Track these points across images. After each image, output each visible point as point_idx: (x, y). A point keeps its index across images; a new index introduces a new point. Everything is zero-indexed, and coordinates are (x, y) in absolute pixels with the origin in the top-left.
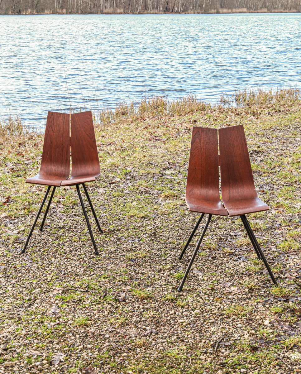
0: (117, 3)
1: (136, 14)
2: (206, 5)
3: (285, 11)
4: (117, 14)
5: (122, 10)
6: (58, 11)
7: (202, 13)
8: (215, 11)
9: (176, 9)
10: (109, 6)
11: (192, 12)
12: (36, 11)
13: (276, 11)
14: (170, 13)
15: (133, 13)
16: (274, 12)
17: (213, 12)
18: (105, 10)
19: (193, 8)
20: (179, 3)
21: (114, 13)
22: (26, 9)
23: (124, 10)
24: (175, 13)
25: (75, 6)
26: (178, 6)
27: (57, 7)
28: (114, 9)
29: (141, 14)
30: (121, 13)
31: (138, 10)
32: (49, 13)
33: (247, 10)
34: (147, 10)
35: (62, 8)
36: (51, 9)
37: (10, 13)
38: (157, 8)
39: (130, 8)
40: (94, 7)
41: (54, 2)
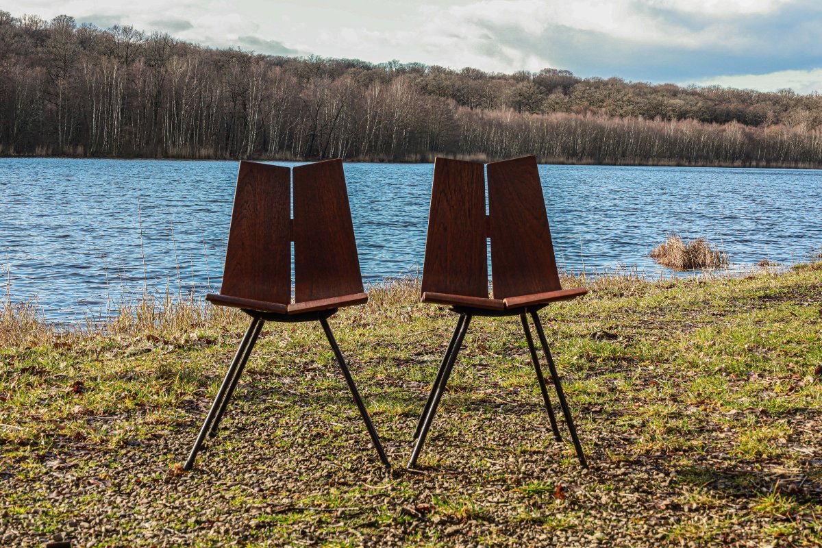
0: (199, 136)
1: (242, 159)
2: (399, 145)
3: (570, 161)
4: (200, 158)
5: (211, 152)
6: (66, 149)
7: (390, 162)
8: (419, 157)
9: (332, 150)
10: (181, 142)
11: (367, 158)
12: (15, 149)
13: (551, 160)
14: (319, 160)
15: (235, 157)
16: (546, 163)
17: (414, 159)
18: (171, 151)
19: (370, 150)
20: (338, 138)
21: (192, 158)
23: (216, 151)
25: (106, 139)
26: (337, 143)
27: (62, 142)
28: (193, 148)
29: (254, 159)
30: (209, 158)
31: (246, 151)
32: (44, 153)
33: (487, 156)
34: (267, 151)
35: (75, 143)
36: (48, 147)
38: (289, 147)
39: (229, 146)
40: (147, 143)
41: (57, 129)
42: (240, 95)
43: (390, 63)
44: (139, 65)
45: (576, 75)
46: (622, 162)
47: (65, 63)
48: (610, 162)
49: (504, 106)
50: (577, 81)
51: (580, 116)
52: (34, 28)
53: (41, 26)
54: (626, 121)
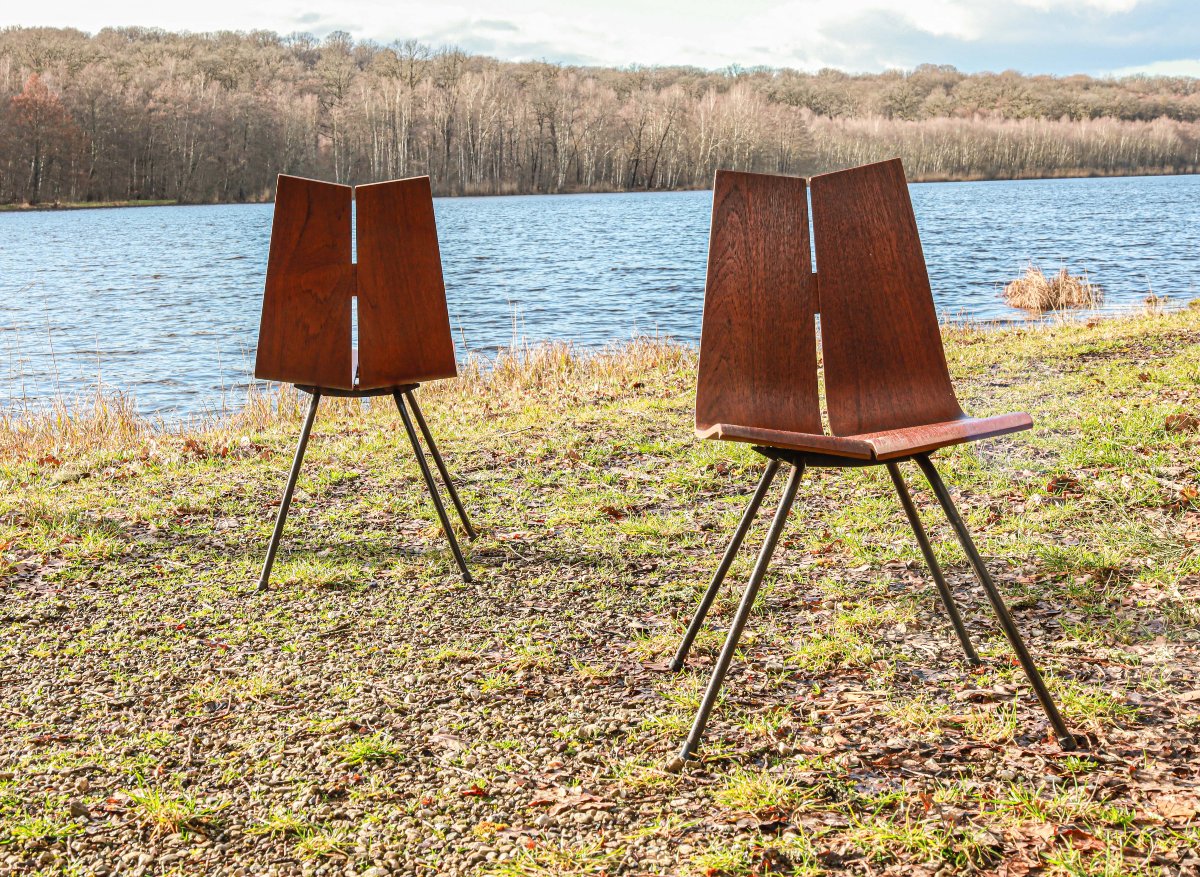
0: (500, 168)
1: (552, 193)
3: (954, 177)
4: (502, 194)
5: (515, 186)
9: (660, 177)
10: (478, 177)
11: (703, 185)
14: (644, 190)
15: (543, 190)
18: (468, 187)
20: (666, 162)
21: (493, 193)
22: (261, 190)
23: (520, 185)
24: (659, 190)
26: (666, 170)
28: (493, 182)
29: (566, 193)
30: (512, 193)
31: (556, 184)
34: (581, 182)
37: (216, 199)
38: (608, 177)
39: (536, 178)
41: (333, 167)
42: (548, 115)
43: (729, 68)
44: (426, 86)
45: (961, 70)
46: (1021, 175)
47: (340, 88)
48: (1005, 176)
49: (870, 113)
50: (962, 78)
51: (966, 121)
52: (305, 49)
53: (314, 47)
54: (1024, 124)
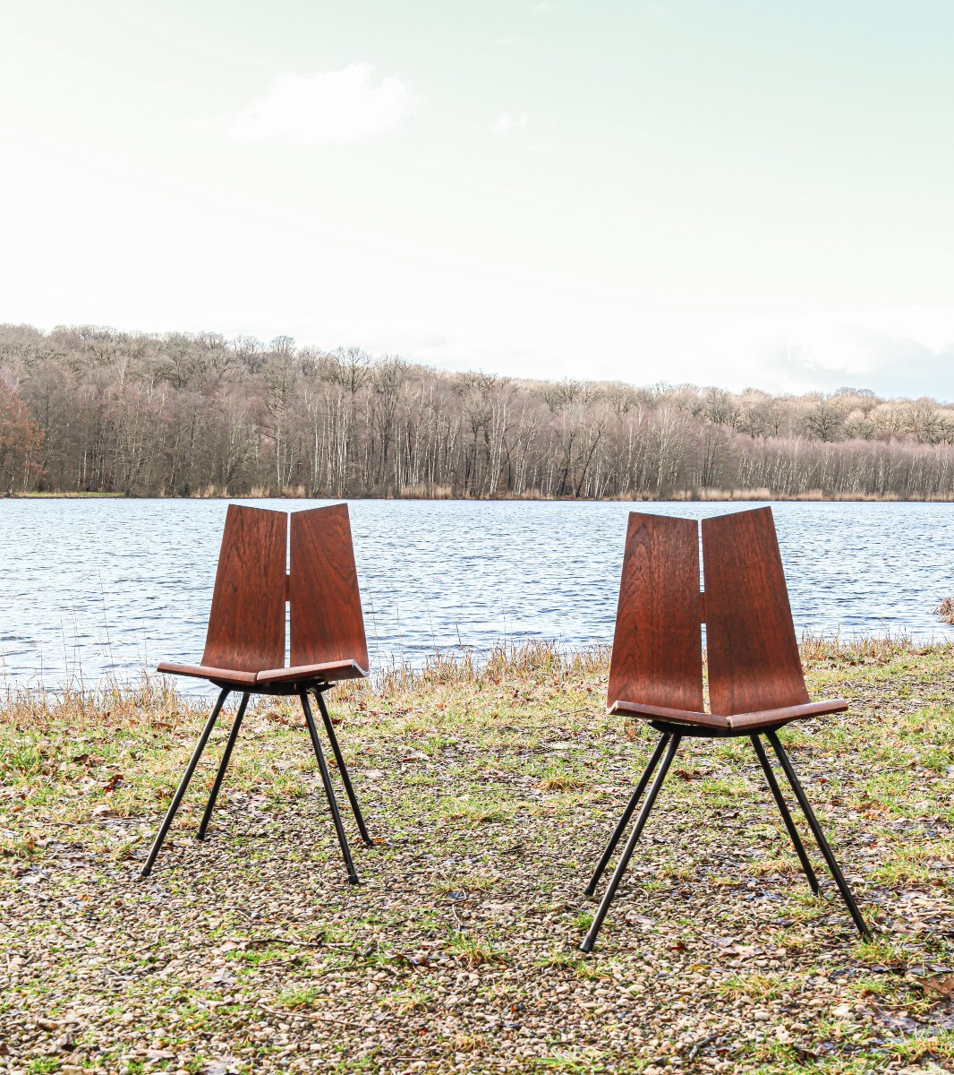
0: (435, 473)
1: (484, 499)
2: (666, 480)
3: (870, 497)
4: (436, 498)
5: (449, 491)
6: (285, 490)
7: (655, 500)
8: (689, 494)
9: (588, 487)
10: (415, 480)
11: (629, 496)
12: (228, 491)
13: (847, 496)
14: (572, 499)
15: (476, 496)
16: (841, 500)
17: (683, 496)
18: (404, 490)
19: (631, 487)
20: (595, 473)
21: (427, 497)
22: (203, 485)
23: (454, 490)
24: (585, 499)
25: (329, 478)
26: (594, 480)
27: (281, 481)
28: (428, 486)
29: (497, 499)
30: (446, 497)
31: (489, 489)
32: (260, 494)
33: (771, 493)
34: (513, 489)
35: (294, 483)
36: (265, 487)
37: (162, 493)
38: (538, 485)
39: (469, 484)
40: (377, 482)
41: (274, 466)
42: (481, 424)
43: (657, 385)
44: (366, 393)
45: (879, 395)
46: (933, 497)
47: (284, 391)
48: (919, 498)
49: (791, 432)
50: (880, 402)
51: (883, 444)
52: (250, 352)
53: (258, 350)
54: (938, 448)
